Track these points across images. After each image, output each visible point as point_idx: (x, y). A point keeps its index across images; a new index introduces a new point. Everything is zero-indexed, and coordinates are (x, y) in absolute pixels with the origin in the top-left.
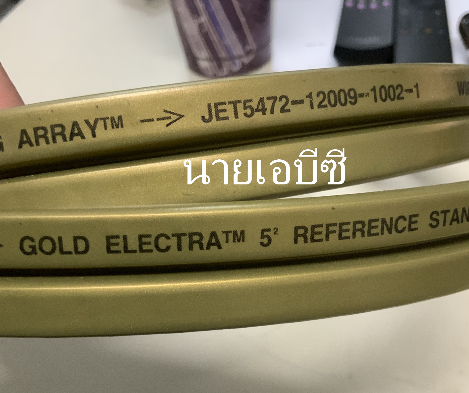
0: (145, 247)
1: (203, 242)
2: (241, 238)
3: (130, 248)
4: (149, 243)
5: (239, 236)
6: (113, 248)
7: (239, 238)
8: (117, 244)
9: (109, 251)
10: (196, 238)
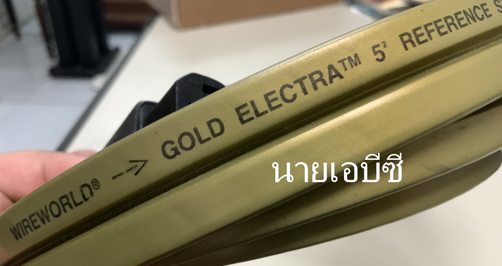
0: (274, 104)
1: (324, 78)
2: (357, 62)
3: (260, 111)
4: (276, 99)
5: (354, 60)
6: (245, 118)
7: (355, 62)
8: (248, 112)
9: (243, 122)
10: (316, 77)
